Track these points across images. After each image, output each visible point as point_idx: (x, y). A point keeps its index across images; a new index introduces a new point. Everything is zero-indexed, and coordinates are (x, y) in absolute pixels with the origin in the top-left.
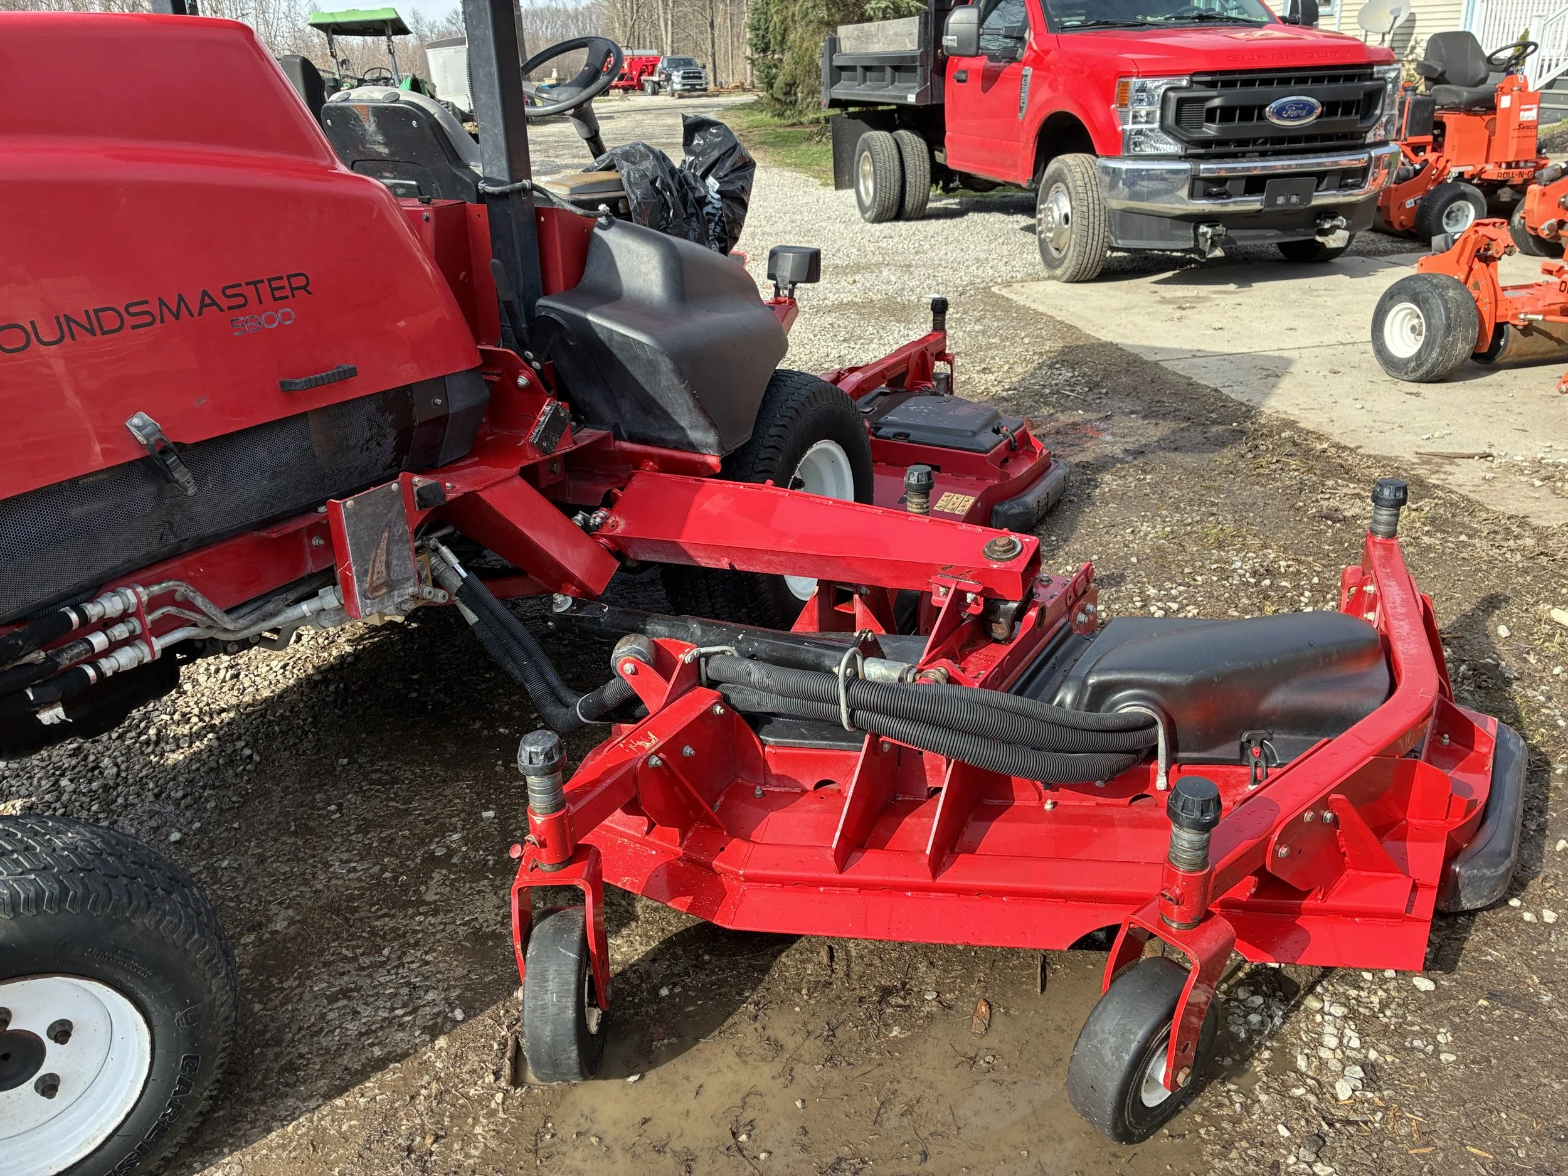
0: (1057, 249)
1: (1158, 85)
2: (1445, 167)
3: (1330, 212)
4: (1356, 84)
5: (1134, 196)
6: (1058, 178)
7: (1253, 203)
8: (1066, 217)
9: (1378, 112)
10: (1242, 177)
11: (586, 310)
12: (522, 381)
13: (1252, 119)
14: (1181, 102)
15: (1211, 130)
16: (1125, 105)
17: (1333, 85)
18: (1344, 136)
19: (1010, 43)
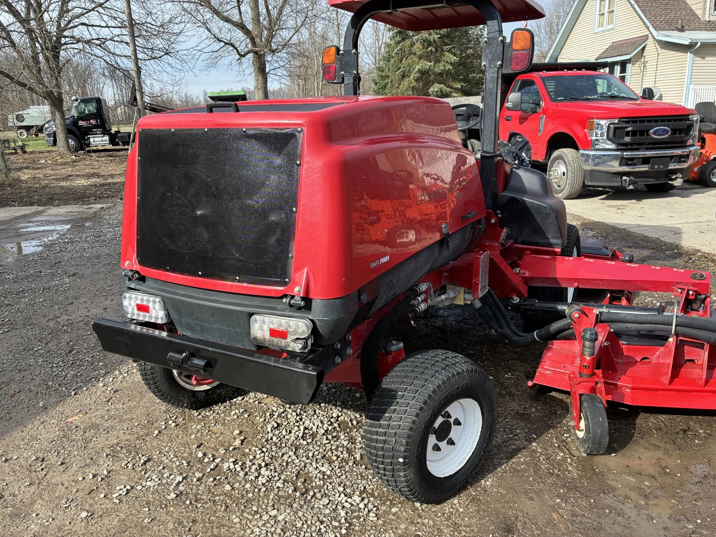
0: (559, 186)
1: (604, 122)
2: (710, 155)
3: (675, 172)
4: (683, 122)
5: (595, 165)
6: (559, 158)
7: (644, 168)
8: (564, 174)
9: (691, 133)
10: (641, 158)
11: (523, 197)
12: (493, 221)
13: (644, 135)
14: (615, 129)
15: (627, 139)
16: (592, 130)
17: (675, 123)
18: (679, 142)
19: (533, 106)
